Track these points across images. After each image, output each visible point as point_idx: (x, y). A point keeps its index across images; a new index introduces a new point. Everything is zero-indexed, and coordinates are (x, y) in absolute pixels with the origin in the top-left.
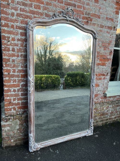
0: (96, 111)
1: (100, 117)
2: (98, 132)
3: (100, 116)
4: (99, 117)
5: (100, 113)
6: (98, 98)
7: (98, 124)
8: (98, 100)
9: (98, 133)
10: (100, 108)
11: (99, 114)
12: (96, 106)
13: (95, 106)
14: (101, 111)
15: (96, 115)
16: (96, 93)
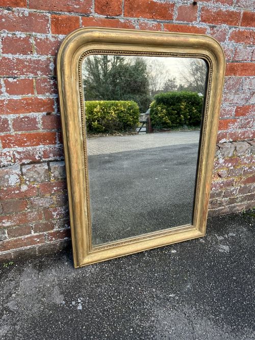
0: (232, 168)
1: (245, 188)
2: (231, 234)
3: (245, 183)
4: (242, 186)
5: (245, 173)
6: (249, 123)
7: (234, 207)
8: (244, 130)
9: (232, 237)
10: (248, 158)
11: (244, 178)
12: (235, 150)
13: (233, 149)
14: (250, 168)
15: (233, 180)
16: (243, 103)
